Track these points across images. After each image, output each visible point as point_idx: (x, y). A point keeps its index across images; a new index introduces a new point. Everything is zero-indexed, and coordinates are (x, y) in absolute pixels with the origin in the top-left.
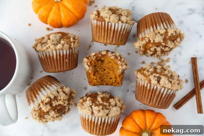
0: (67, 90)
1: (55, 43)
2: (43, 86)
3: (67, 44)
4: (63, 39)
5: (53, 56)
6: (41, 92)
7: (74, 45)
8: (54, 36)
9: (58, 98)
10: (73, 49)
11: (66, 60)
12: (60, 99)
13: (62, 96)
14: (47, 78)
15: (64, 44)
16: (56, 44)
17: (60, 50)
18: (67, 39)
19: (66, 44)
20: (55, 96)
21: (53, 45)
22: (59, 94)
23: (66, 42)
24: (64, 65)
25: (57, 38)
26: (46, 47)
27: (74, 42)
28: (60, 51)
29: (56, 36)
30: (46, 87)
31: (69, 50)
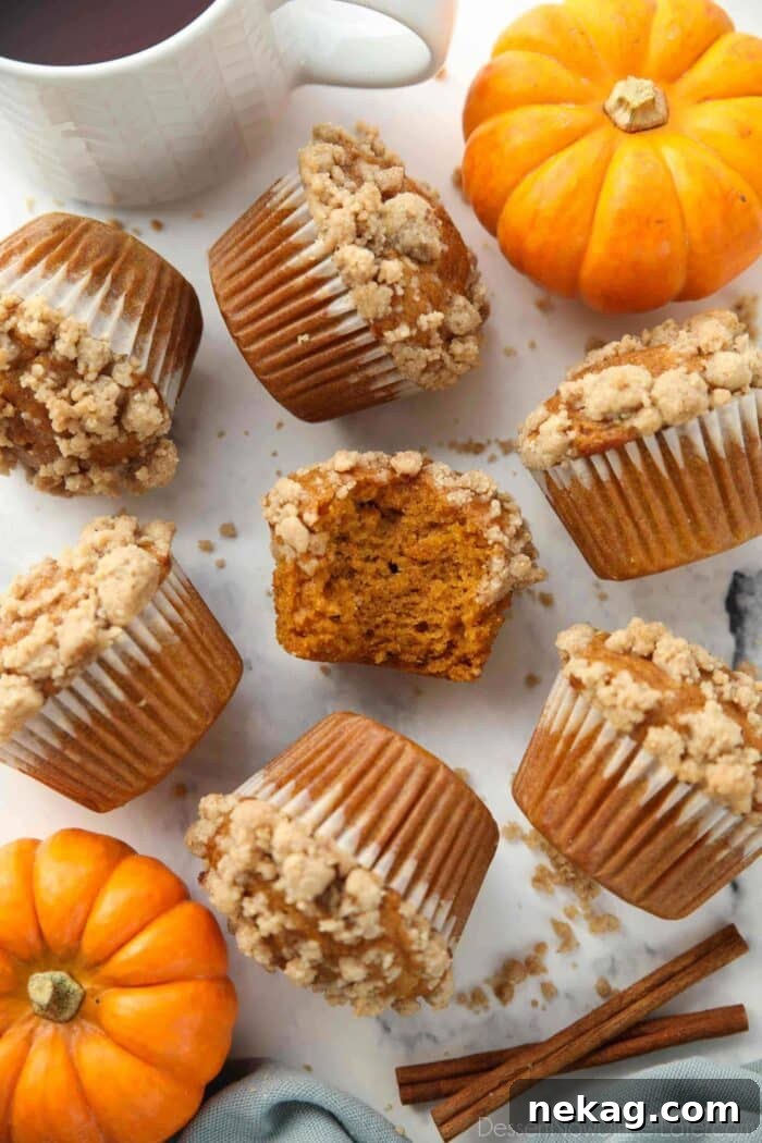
0: (145, 414)
1: (373, 230)
2: (109, 278)
3: (395, 300)
4: (413, 267)
5: (297, 248)
6: (69, 280)
7: (405, 342)
8: (413, 212)
9: (72, 382)
10: (382, 351)
11: (303, 334)
12: (75, 395)
13: (96, 401)
14: (166, 280)
15: (384, 282)
16: (368, 236)
17: (344, 272)
18: (422, 292)
19: (390, 292)
20: (75, 362)
21: (357, 221)
22: (97, 380)
23: (400, 292)
24: (272, 330)
25: (407, 232)
26: (334, 189)
27: (421, 339)
28: (337, 275)
29: (420, 220)
30: (111, 295)
31: (364, 325)
